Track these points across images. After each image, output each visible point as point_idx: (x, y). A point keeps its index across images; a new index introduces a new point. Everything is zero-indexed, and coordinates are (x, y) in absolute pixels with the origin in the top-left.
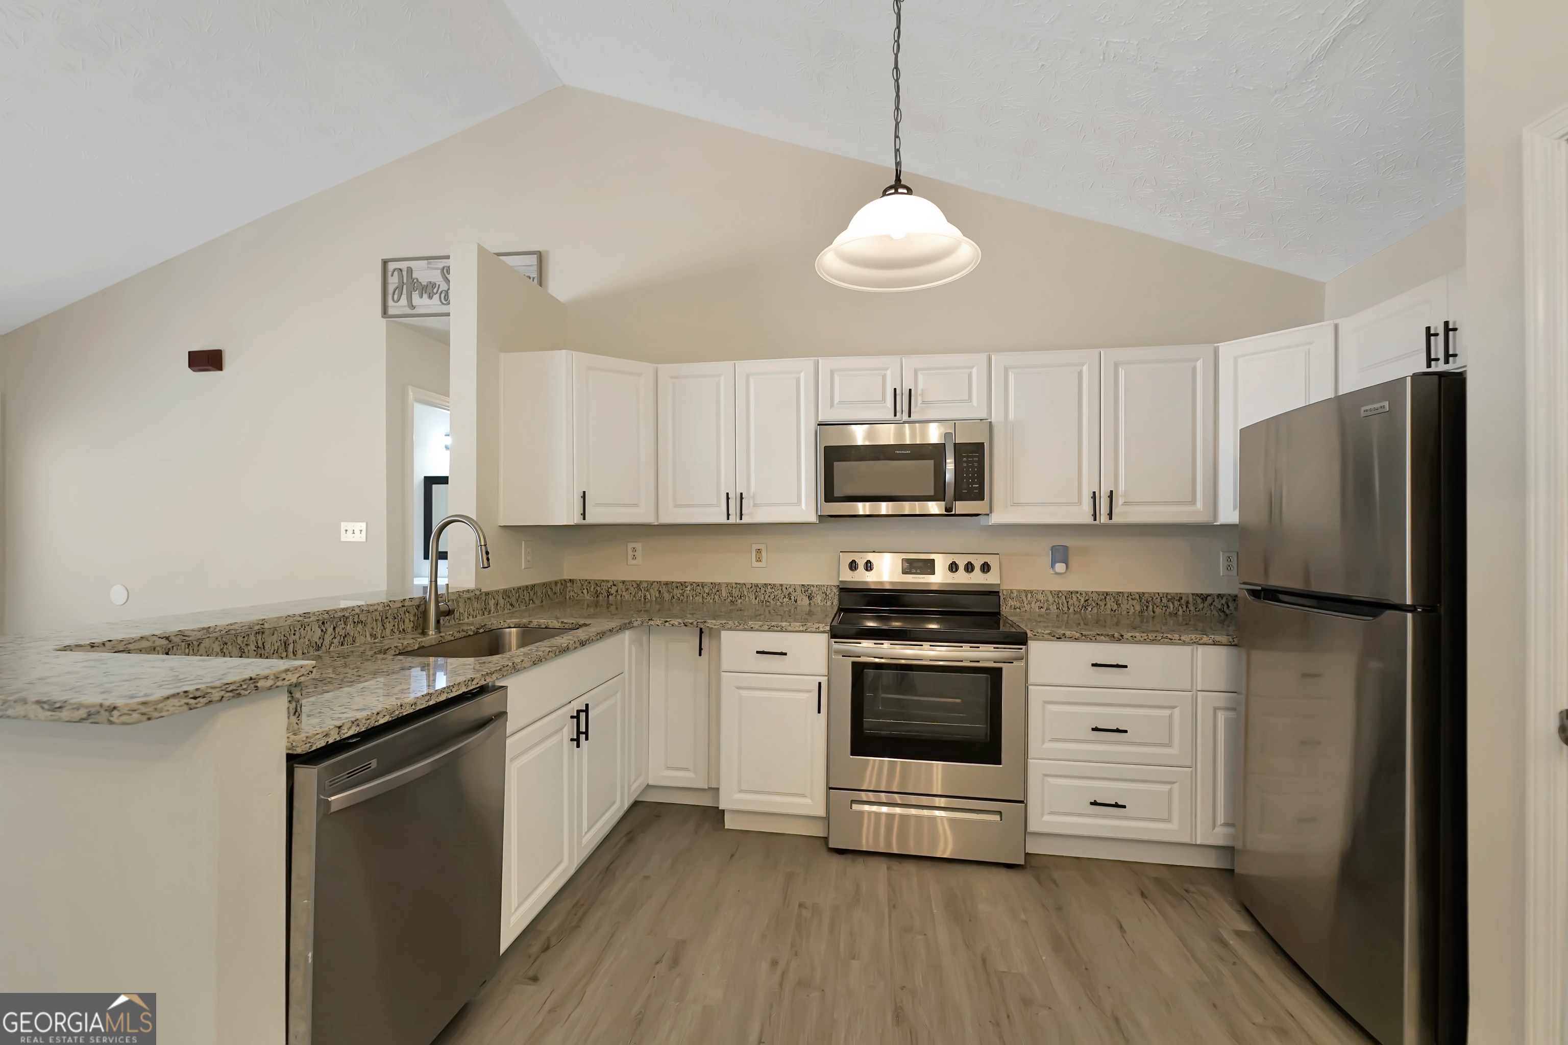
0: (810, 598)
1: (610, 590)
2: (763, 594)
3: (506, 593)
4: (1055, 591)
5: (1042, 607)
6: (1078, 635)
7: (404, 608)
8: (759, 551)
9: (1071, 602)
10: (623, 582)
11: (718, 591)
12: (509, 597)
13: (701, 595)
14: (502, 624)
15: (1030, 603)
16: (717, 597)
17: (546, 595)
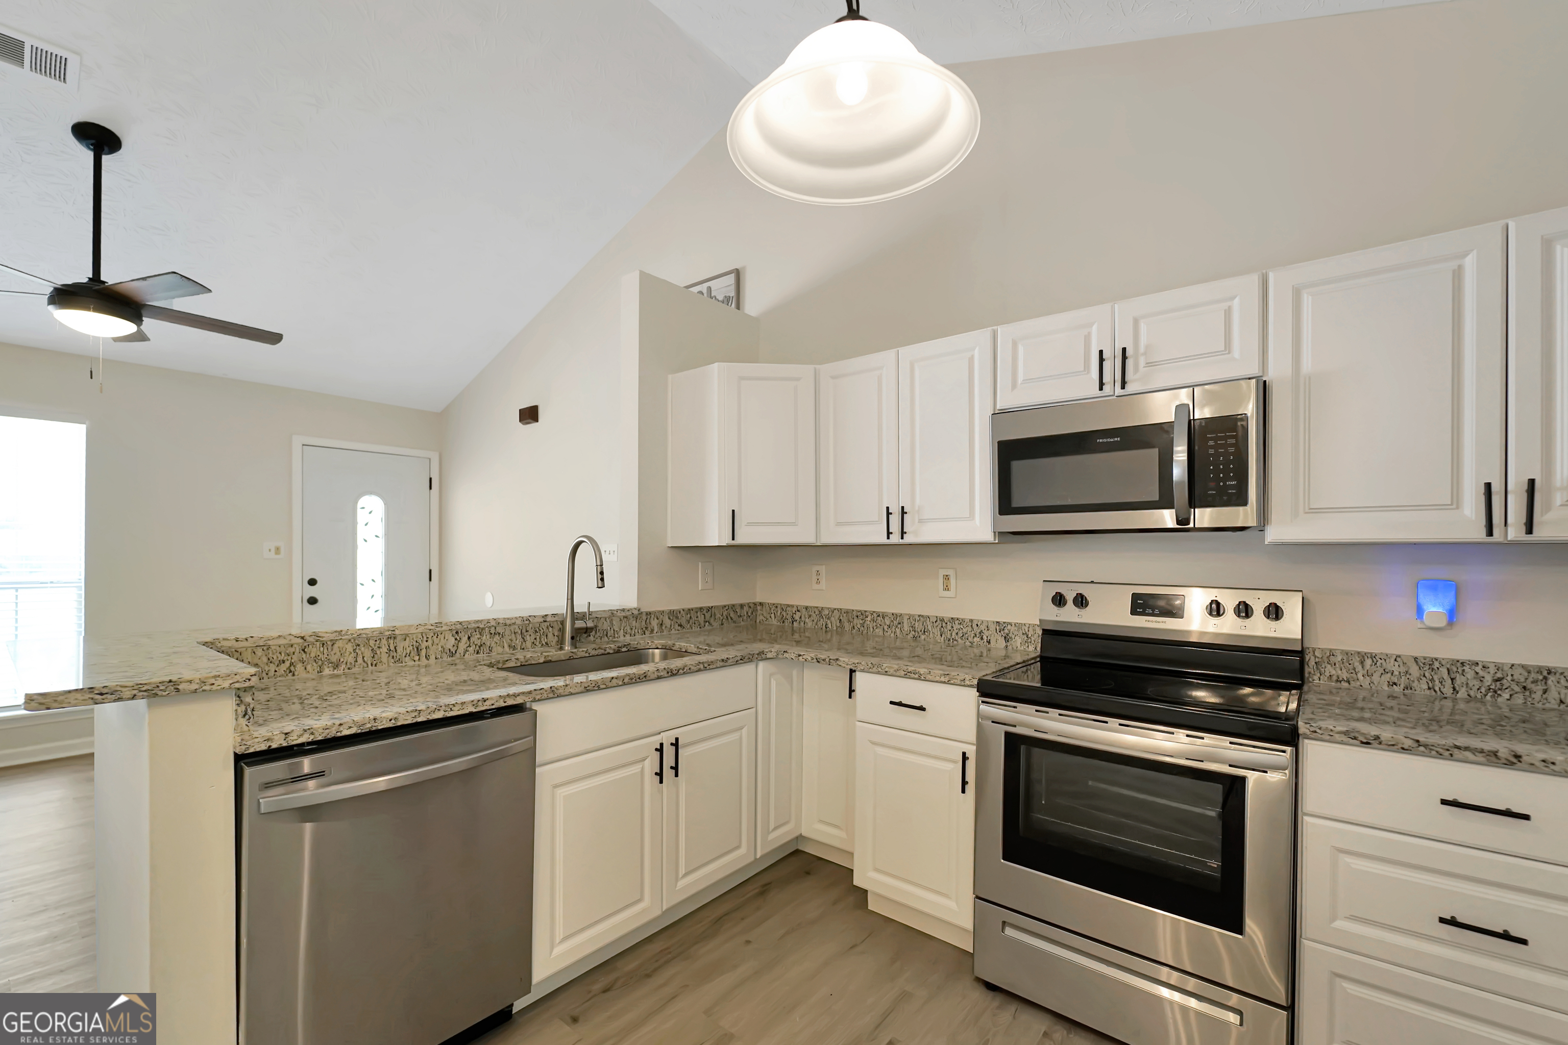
0: (1007, 639)
1: (794, 615)
2: (950, 630)
3: (673, 614)
4: (1425, 658)
5: (1395, 684)
6: (1408, 743)
7: (545, 624)
8: (947, 578)
9: (1459, 679)
10: (807, 608)
11: (899, 623)
12: (677, 618)
13: (882, 627)
14: (650, 644)
15: (1369, 675)
16: (898, 631)
17: (727, 617)
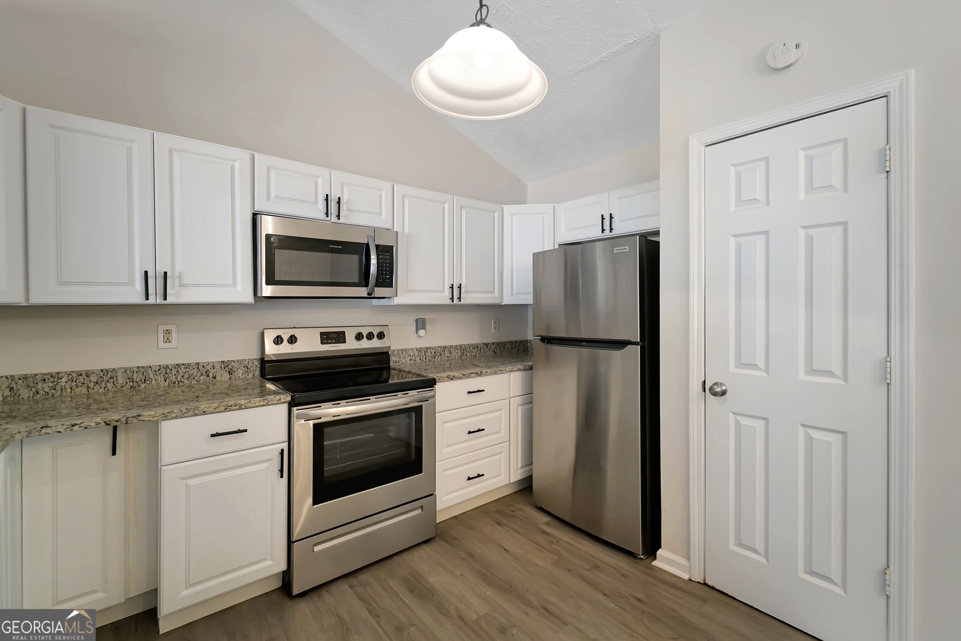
0: (230, 373)
2: (175, 375)
4: (419, 348)
5: (411, 360)
6: (461, 375)
8: (168, 332)
9: (427, 354)
15: (404, 358)
